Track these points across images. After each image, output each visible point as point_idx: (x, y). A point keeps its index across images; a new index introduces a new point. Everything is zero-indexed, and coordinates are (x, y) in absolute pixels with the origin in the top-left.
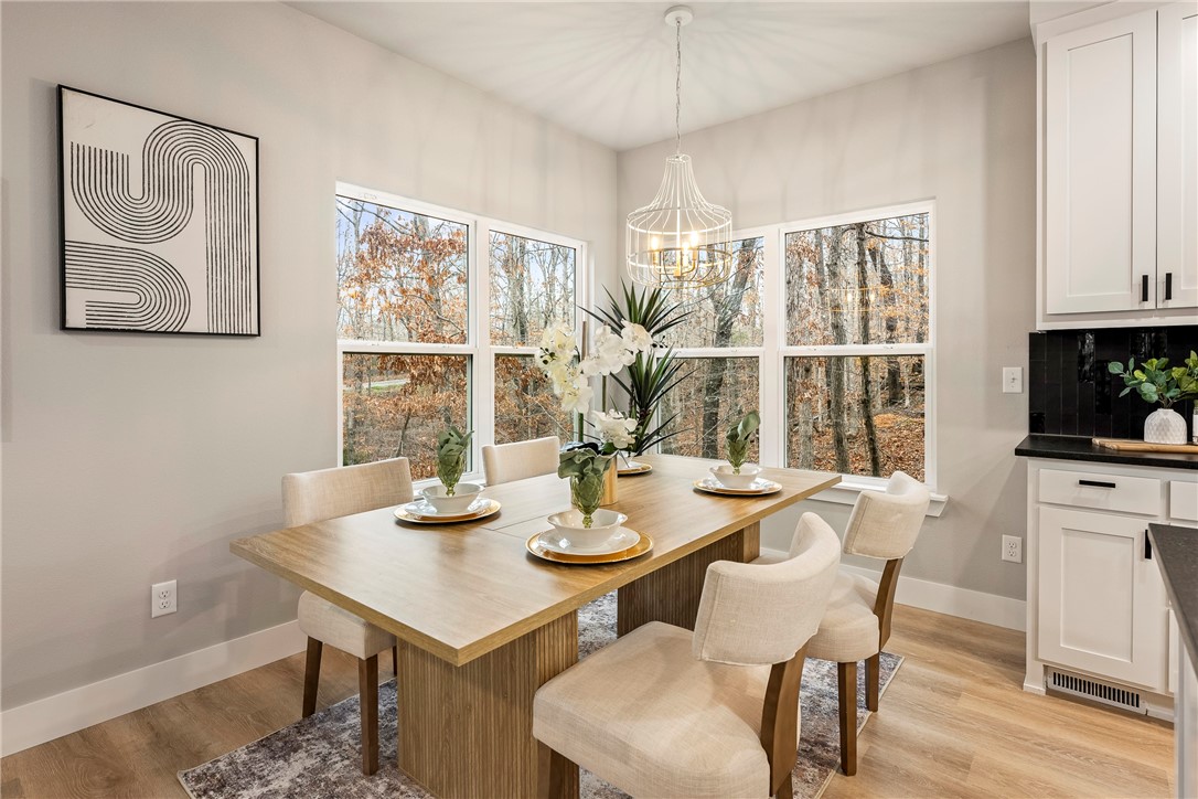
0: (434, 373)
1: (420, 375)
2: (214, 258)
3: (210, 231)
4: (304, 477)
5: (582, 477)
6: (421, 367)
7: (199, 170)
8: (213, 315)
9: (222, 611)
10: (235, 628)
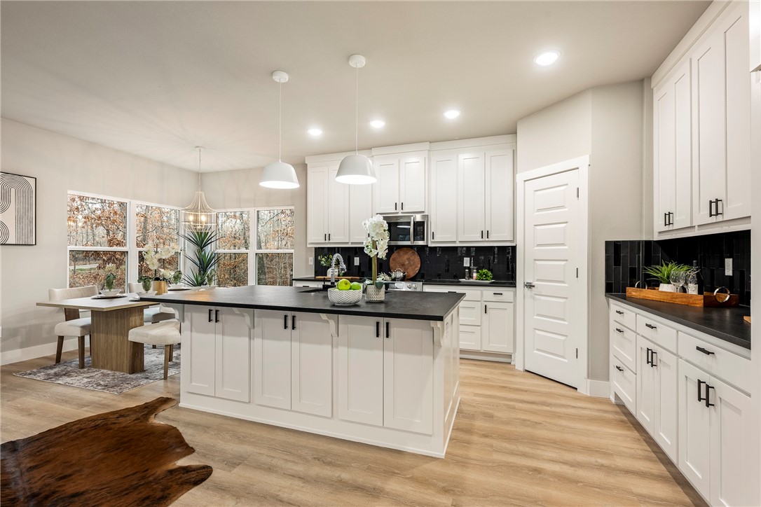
0: (117, 259)
1: (108, 259)
2: (19, 220)
3: (17, 211)
4: (57, 290)
5: (145, 282)
6: (108, 255)
7: (13, 190)
8: (17, 238)
9: (19, 339)
10: (23, 345)
